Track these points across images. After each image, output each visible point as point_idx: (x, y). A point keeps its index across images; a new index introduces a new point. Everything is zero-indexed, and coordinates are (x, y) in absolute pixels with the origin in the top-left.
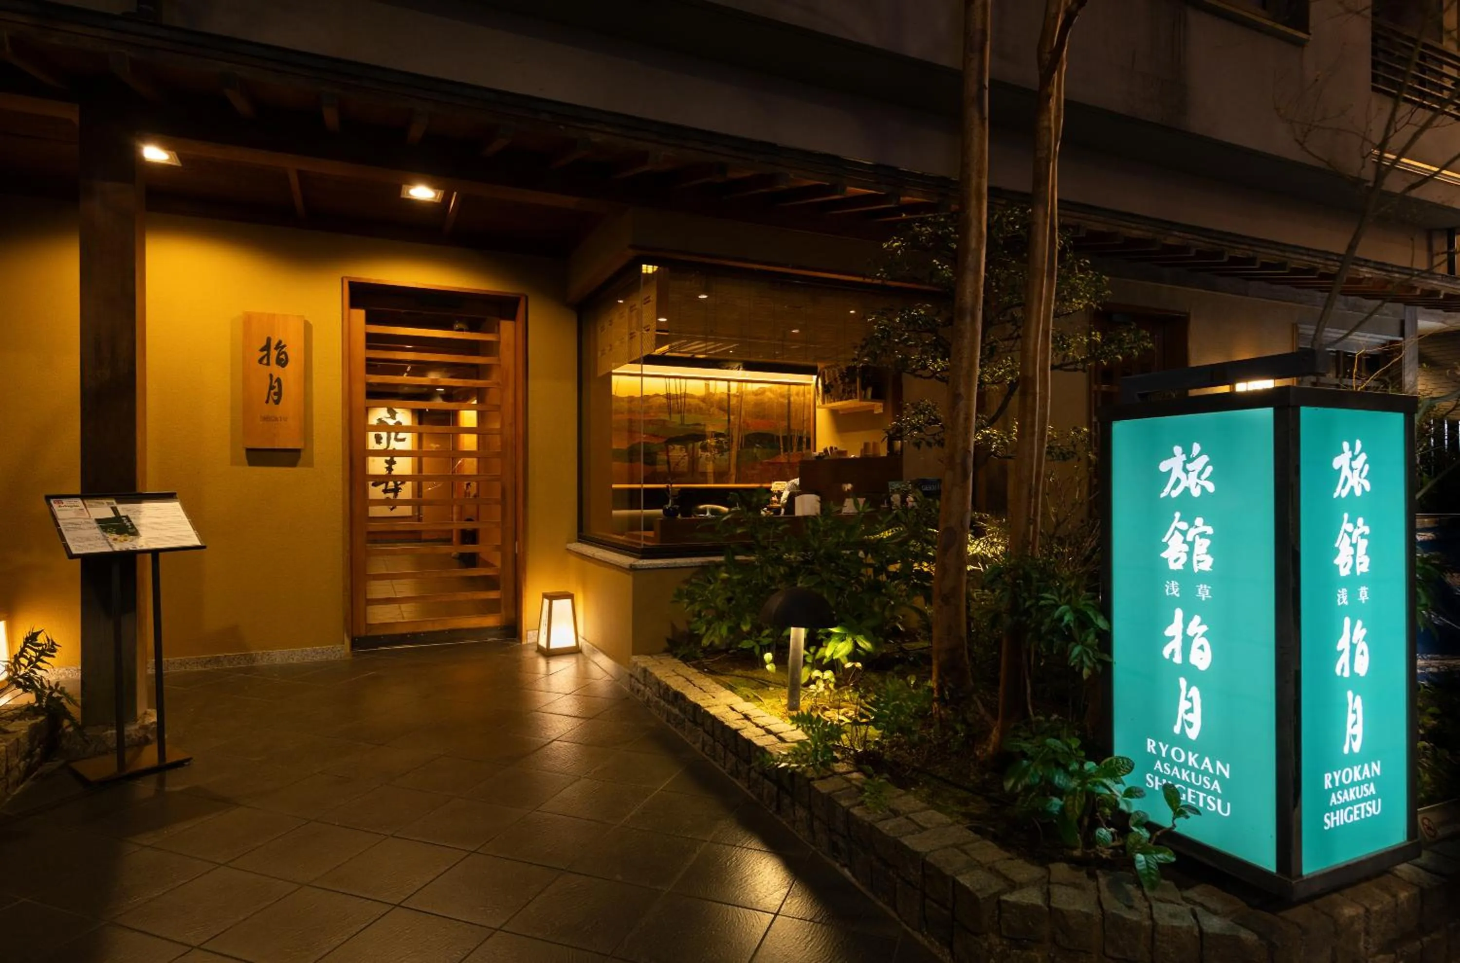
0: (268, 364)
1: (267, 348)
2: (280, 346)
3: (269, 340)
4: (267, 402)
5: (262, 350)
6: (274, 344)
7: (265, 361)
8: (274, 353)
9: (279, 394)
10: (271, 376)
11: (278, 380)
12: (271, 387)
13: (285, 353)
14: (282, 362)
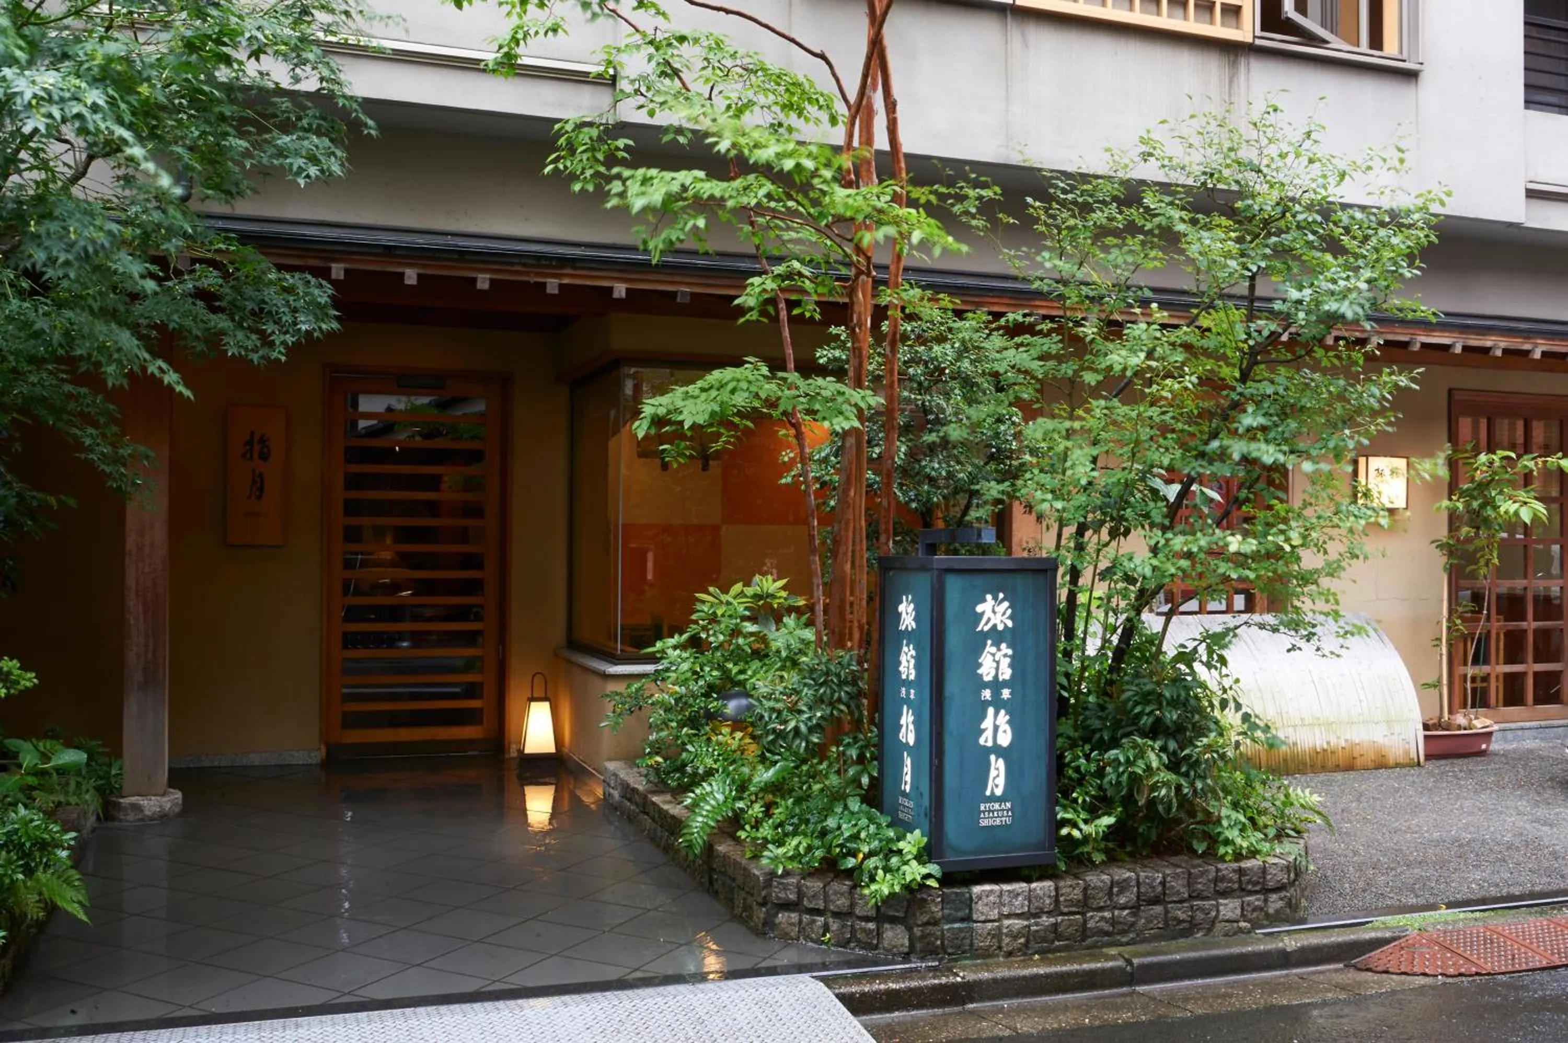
0: (251, 458)
1: (250, 443)
2: (263, 441)
3: (252, 434)
4: (250, 497)
5: (245, 444)
6: (257, 438)
7: (248, 456)
8: (257, 447)
9: (261, 489)
10: (254, 471)
11: (261, 475)
12: (254, 482)
13: (267, 447)
14: (264, 457)
